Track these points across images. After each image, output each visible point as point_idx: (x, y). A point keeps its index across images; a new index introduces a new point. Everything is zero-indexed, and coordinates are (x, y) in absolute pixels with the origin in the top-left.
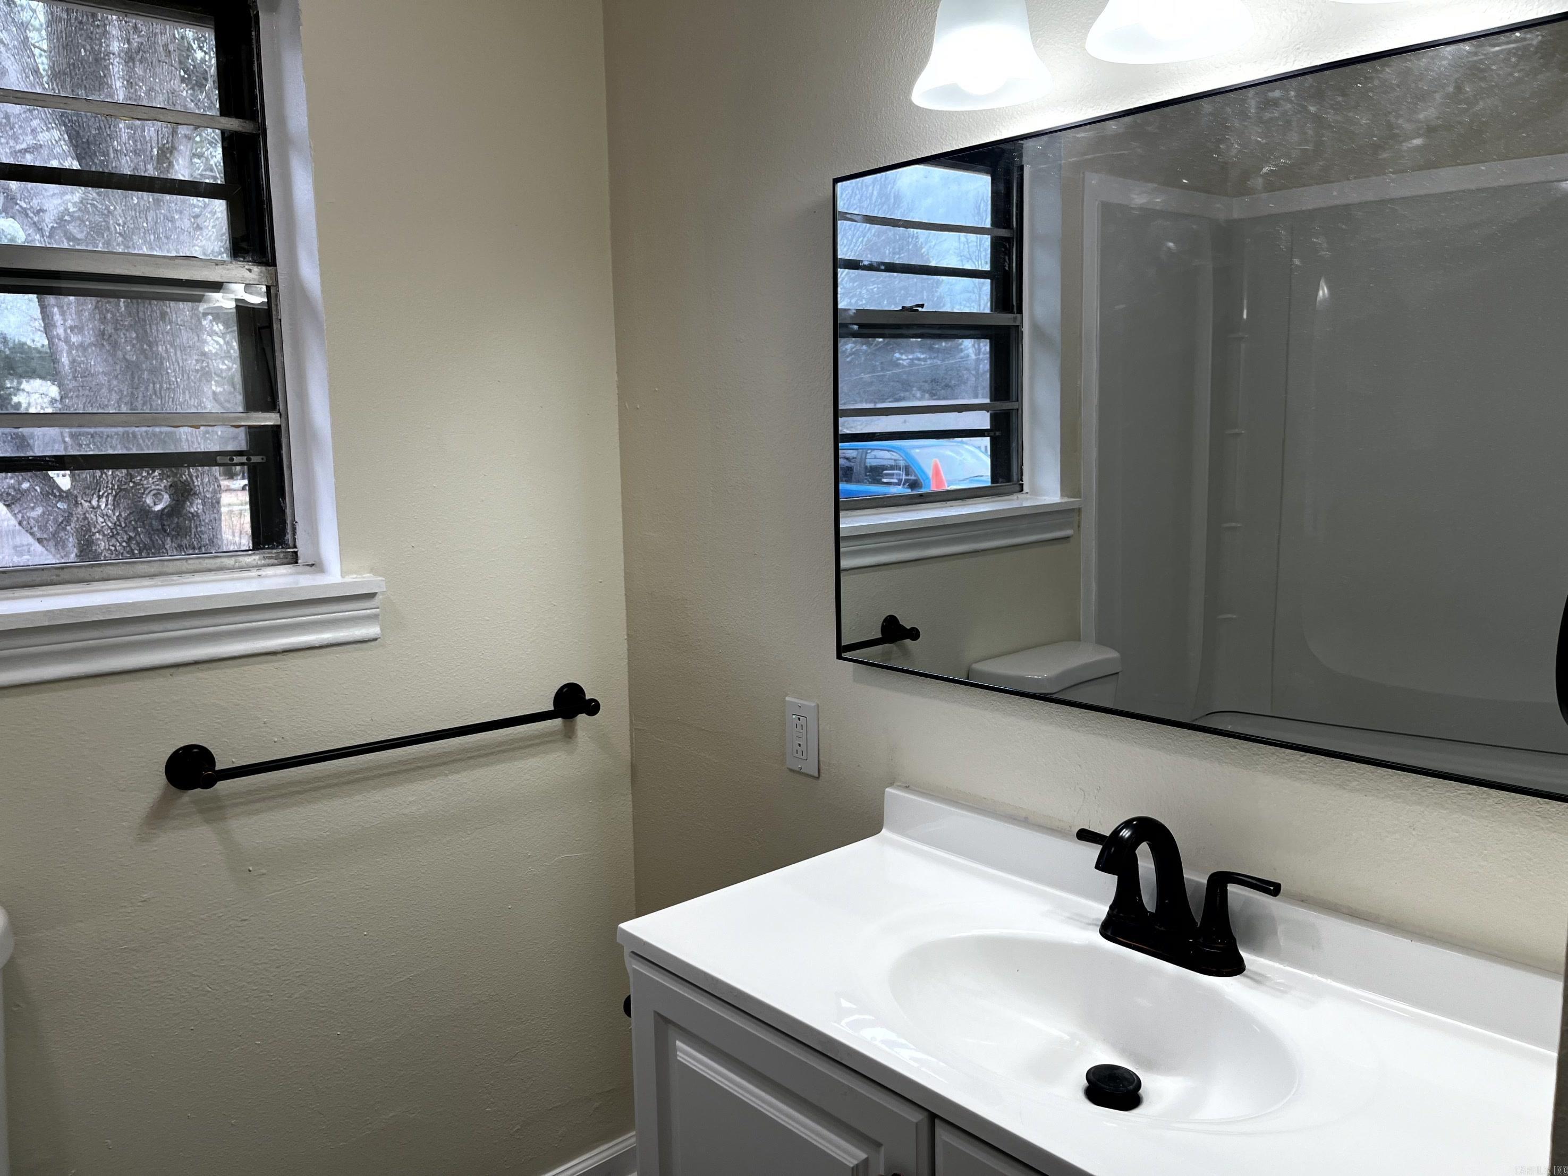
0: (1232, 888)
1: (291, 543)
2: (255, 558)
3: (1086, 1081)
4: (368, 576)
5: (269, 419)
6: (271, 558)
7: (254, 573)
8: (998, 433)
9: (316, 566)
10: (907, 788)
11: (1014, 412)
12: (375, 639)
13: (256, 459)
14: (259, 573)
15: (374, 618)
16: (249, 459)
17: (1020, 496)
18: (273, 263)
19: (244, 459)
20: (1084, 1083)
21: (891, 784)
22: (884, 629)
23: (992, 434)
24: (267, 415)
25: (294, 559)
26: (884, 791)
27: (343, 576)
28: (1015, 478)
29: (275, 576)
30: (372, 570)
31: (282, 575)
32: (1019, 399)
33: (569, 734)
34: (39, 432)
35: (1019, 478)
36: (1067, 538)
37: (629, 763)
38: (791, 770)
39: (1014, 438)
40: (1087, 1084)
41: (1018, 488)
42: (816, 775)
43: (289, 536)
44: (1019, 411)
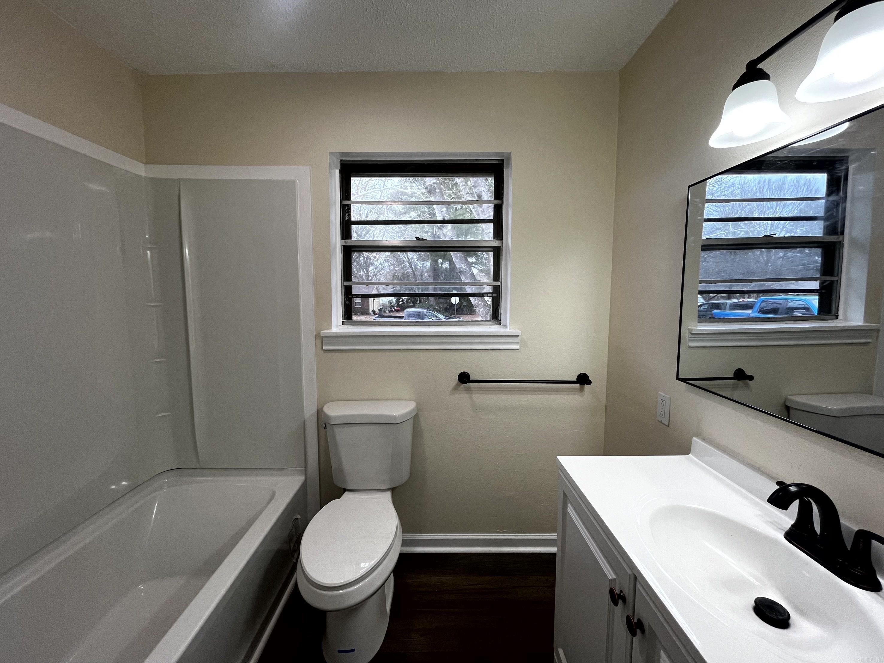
0: (875, 543)
1: (500, 319)
2: (490, 323)
3: (754, 603)
4: (517, 330)
5: (497, 284)
6: (494, 323)
7: (489, 327)
8: (823, 291)
9: (505, 326)
10: (704, 439)
11: (835, 282)
12: (518, 350)
13: (494, 295)
14: (490, 327)
15: (518, 343)
16: (492, 295)
17: (835, 321)
18: (502, 240)
19: (491, 295)
20: (753, 603)
21: (697, 436)
22: (735, 373)
23: (820, 291)
24: (496, 282)
25: (500, 324)
26: (692, 439)
27: (510, 330)
28: (833, 313)
29: (494, 328)
30: (519, 329)
31: (496, 328)
32: (839, 274)
33: (582, 390)
34: (466, 287)
35: (836, 313)
36: (868, 343)
37: (605, 405)
38: (659, 421)
39: (834, 294)
40: (754, 604)
41: (835, 317)
42: (667, 424)
43: (499, 317)
44: (839, 282)
